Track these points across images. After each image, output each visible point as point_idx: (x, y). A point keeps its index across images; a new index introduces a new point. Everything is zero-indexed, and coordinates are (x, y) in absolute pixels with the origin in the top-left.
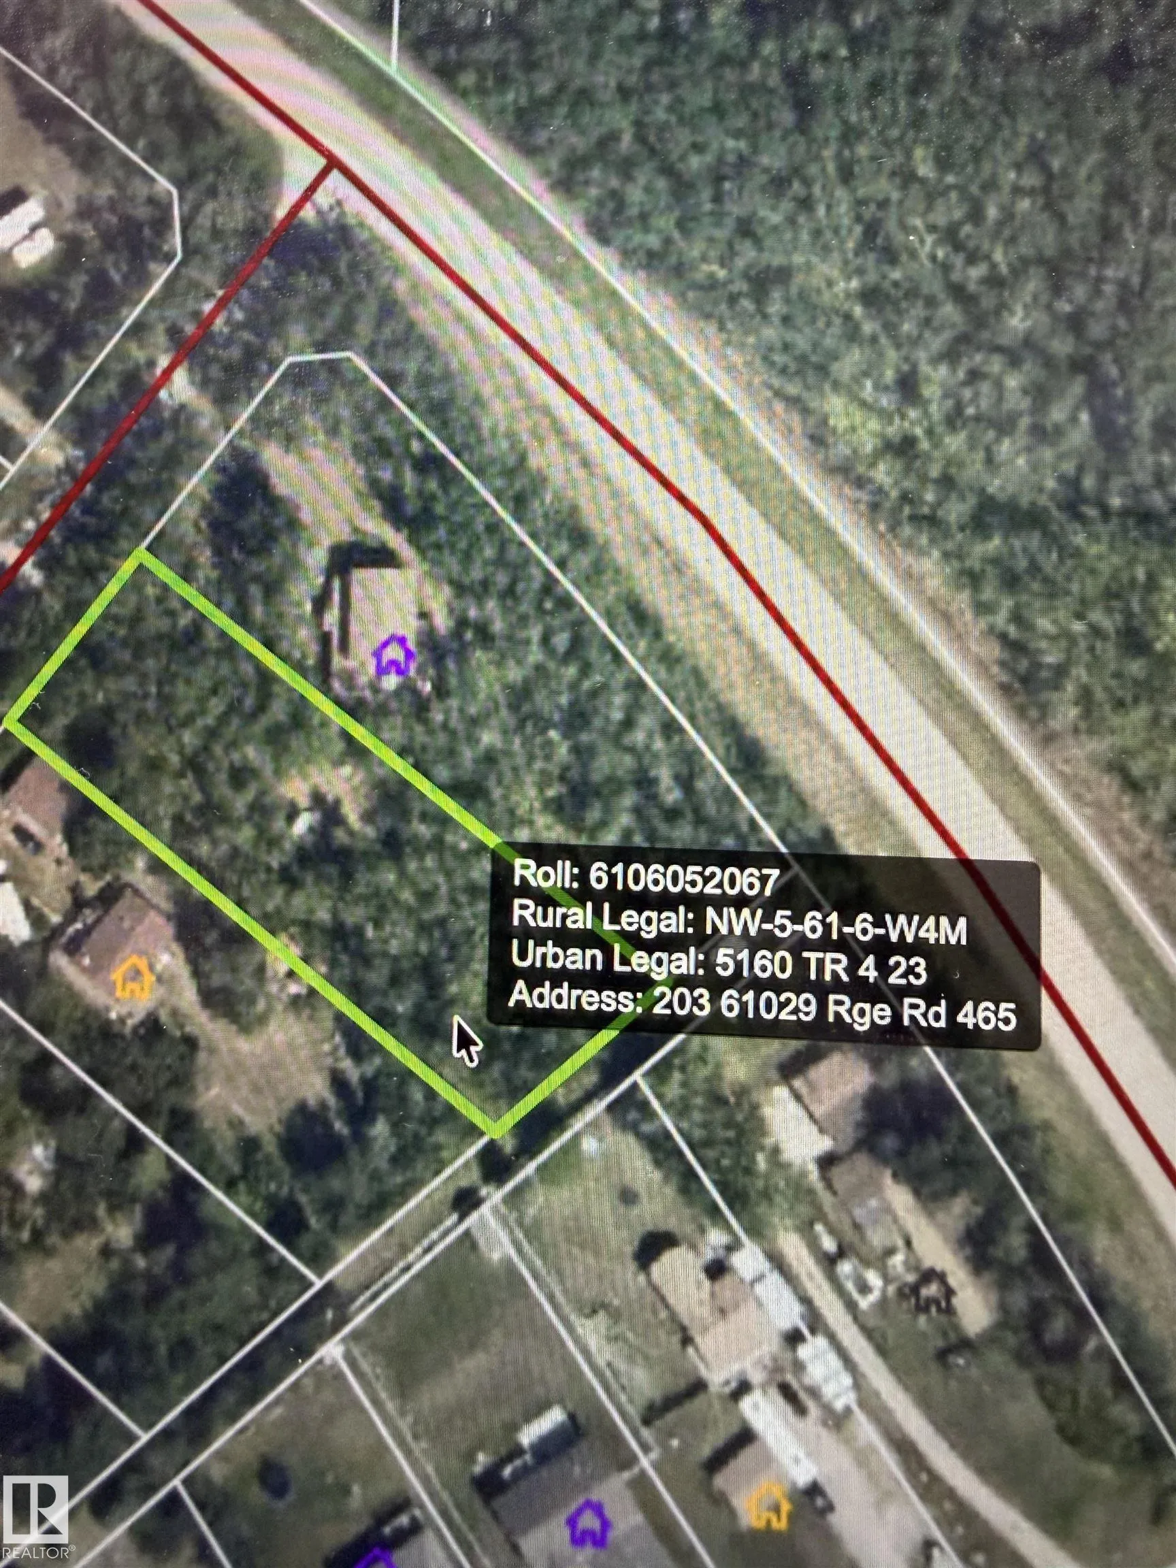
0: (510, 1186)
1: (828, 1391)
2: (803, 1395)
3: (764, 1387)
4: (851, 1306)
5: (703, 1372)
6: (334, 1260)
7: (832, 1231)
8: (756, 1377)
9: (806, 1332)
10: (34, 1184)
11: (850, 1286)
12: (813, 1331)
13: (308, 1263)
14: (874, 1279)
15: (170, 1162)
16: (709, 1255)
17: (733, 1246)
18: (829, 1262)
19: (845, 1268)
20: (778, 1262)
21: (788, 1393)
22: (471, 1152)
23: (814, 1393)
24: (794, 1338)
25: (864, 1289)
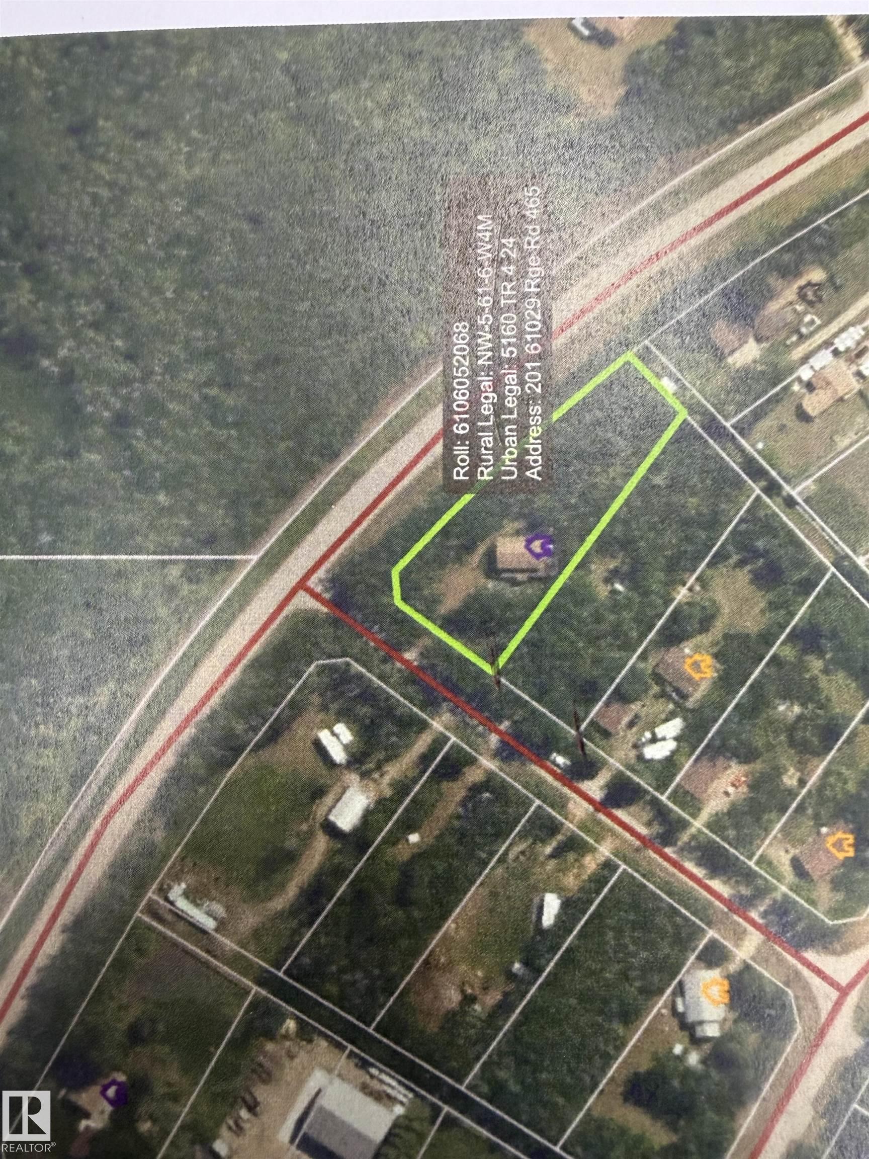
0: (781, 482)
1: (857, 337)
2: (860, 348)
3: (858, 365)
4: (820, 328)
5: (855, 391)
6: (821, 563)
7: (788, 337)
8: (854, 368)
9: (832, 348)
10: (797, 709)
11: (812, 329)
12: (832, 344)
13: (824, 575)
14: (807, 318)
15: (782, 644)
16: (804, 391)
17: (799, 379)
18: (802, 338)
19: (804, 330)
20: (805, 359)
21: (860, 355)
22: (768, 500)
23: (858, 343)
24: (836, 353)
25: (812, 322)
